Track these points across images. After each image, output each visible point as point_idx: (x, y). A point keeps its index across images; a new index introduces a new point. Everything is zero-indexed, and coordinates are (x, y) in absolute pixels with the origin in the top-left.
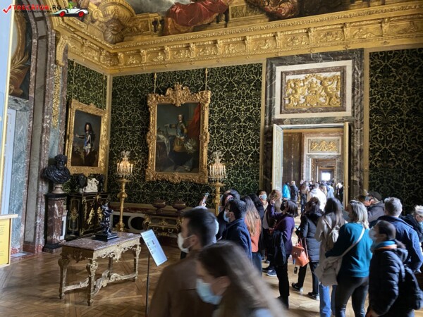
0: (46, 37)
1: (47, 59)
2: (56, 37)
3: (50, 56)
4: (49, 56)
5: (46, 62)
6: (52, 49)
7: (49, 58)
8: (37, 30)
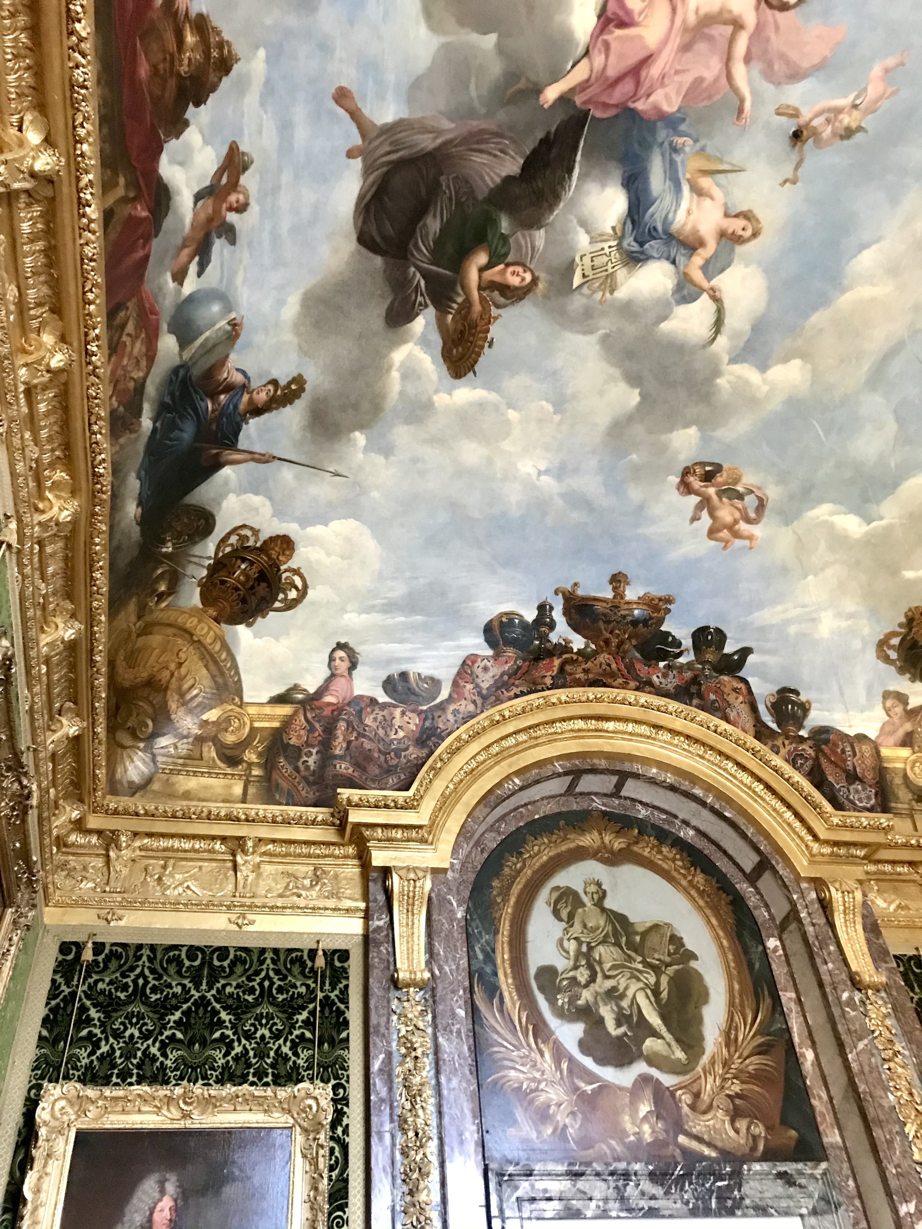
0: (793, 915)
1: (821, 985)
2: (821, 901)
3: (828, 968)
4: (823, 969)
5: (824, 996)
6: (823, 945)
7: (826, 978)
8: (767, 906)
